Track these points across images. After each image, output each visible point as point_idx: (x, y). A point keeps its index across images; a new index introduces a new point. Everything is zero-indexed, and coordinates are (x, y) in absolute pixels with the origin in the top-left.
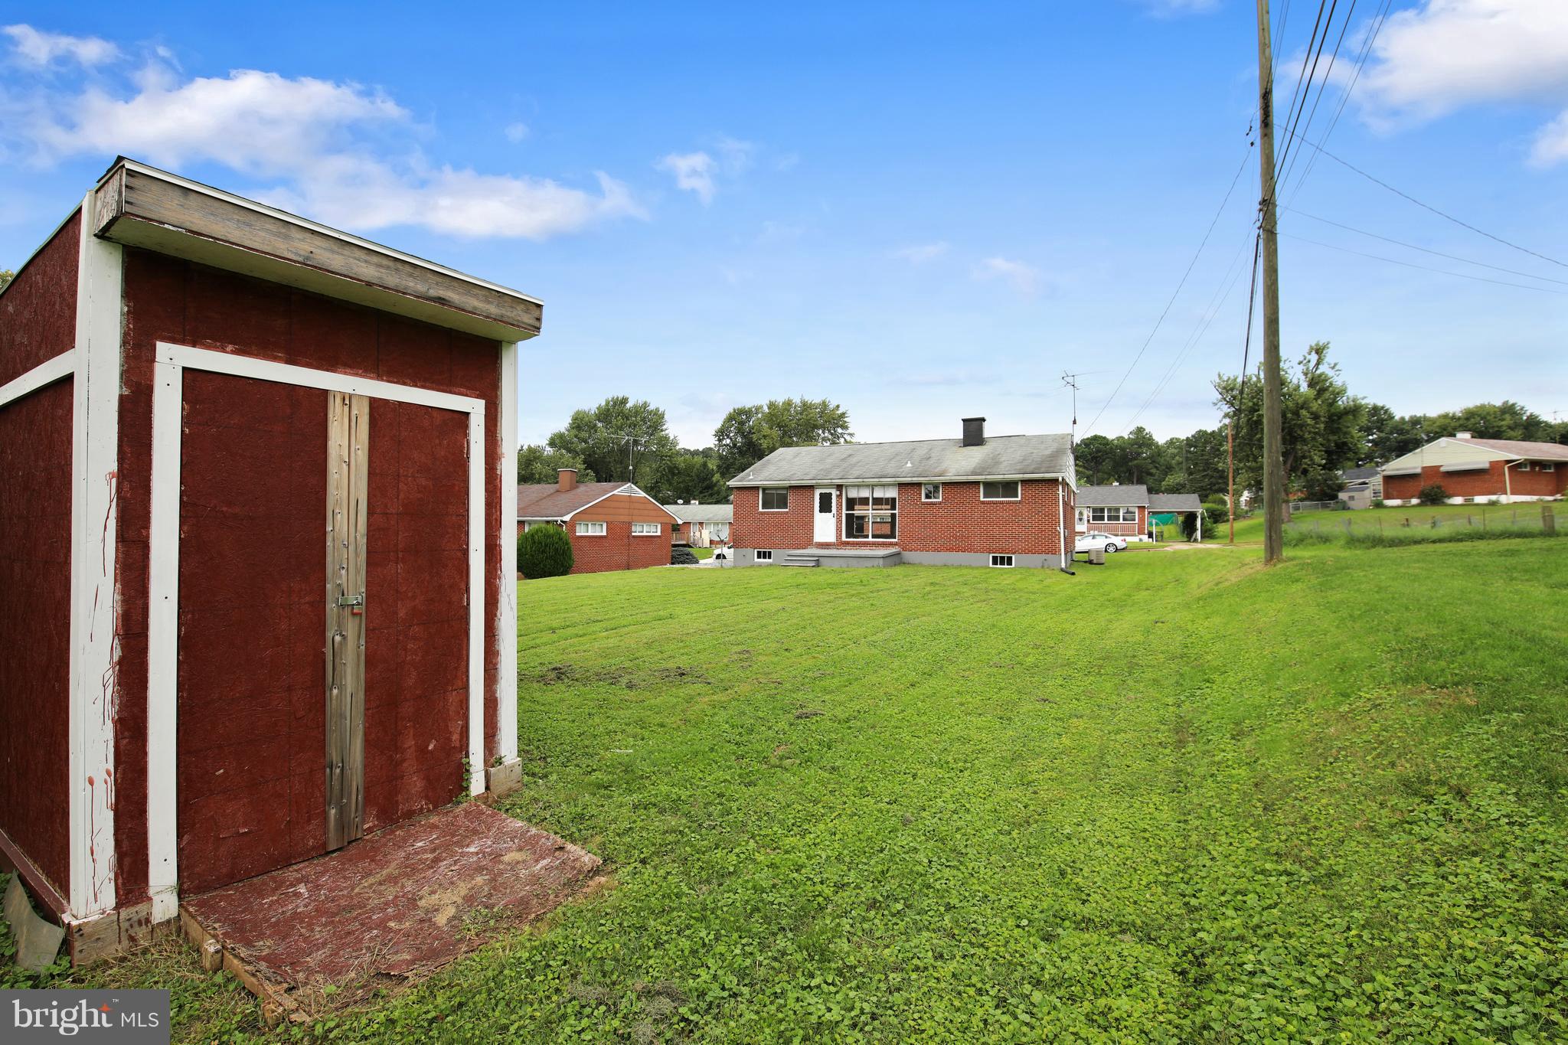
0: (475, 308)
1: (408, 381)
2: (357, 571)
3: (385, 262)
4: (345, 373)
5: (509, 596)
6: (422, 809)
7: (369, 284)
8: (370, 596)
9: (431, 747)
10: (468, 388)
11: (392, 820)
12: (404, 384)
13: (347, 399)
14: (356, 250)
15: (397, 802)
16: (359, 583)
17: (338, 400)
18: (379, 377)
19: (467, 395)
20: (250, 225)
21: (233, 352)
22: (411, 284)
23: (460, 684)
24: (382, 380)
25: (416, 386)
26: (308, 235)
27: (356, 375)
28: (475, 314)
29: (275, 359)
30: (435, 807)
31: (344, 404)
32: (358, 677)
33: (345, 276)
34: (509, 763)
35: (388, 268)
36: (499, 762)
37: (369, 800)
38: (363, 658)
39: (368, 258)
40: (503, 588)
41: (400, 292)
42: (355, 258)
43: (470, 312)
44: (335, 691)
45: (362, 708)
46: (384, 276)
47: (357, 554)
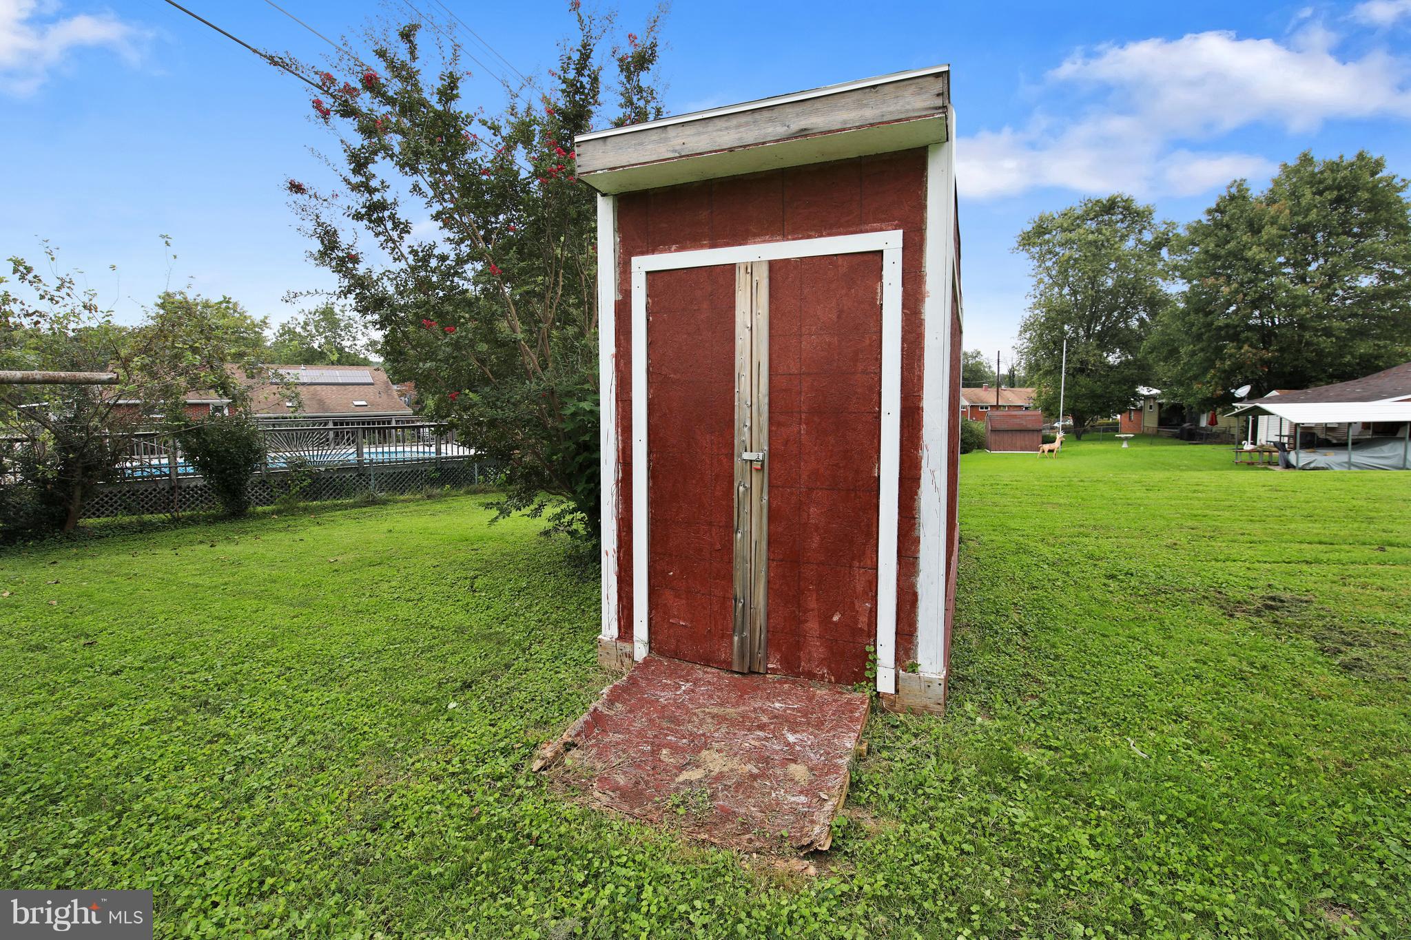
0: (845, 122)
1: (813, 233)
2: (760, 430)
3: (743, 119)
4: (755, 243)
5: (933, 472)
6: (823, 677)
7: (731, 150)
8: (772, 454)
9: (836, 618)
10: (883, 221)
11: (793, 672)
12: (809, 237)
13: (750, 268)
14: (716, 121)
15: (799, 657)
16: (762, 441)
17: (743, 270)
18: (785, 237)
19: (881, 230)
20: (641, 144)
21: (676, 251)
22: (770, 130)
23: (869, 562)
24: (788, 240)
25: (821, 236)
26: (680, 129)
27: (764, 241)
28: (844, 130)
29: (702, 247)
30: (838, 682)
31: (747, 273)
32: (761, 528)
33: (711, 152)
34: (926, 675)
35: (747, 124)
36: (914, 668)
37: (772, 641)
38: (765, 511)
39: (728, 124)
40: (924, 463)
41: (760, 143)
42: (718, 130)
43: (838, 131)
44: (739, 535)
45: (764, 557)
46: (744, 135)
47: (759, 414)
